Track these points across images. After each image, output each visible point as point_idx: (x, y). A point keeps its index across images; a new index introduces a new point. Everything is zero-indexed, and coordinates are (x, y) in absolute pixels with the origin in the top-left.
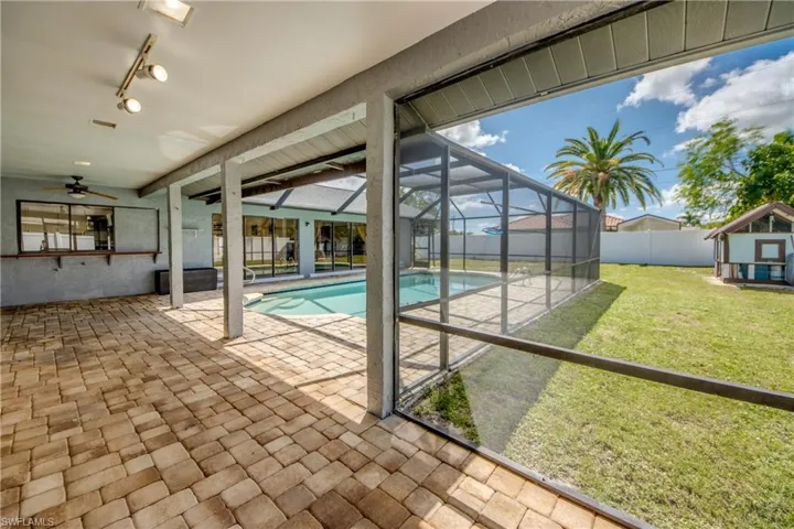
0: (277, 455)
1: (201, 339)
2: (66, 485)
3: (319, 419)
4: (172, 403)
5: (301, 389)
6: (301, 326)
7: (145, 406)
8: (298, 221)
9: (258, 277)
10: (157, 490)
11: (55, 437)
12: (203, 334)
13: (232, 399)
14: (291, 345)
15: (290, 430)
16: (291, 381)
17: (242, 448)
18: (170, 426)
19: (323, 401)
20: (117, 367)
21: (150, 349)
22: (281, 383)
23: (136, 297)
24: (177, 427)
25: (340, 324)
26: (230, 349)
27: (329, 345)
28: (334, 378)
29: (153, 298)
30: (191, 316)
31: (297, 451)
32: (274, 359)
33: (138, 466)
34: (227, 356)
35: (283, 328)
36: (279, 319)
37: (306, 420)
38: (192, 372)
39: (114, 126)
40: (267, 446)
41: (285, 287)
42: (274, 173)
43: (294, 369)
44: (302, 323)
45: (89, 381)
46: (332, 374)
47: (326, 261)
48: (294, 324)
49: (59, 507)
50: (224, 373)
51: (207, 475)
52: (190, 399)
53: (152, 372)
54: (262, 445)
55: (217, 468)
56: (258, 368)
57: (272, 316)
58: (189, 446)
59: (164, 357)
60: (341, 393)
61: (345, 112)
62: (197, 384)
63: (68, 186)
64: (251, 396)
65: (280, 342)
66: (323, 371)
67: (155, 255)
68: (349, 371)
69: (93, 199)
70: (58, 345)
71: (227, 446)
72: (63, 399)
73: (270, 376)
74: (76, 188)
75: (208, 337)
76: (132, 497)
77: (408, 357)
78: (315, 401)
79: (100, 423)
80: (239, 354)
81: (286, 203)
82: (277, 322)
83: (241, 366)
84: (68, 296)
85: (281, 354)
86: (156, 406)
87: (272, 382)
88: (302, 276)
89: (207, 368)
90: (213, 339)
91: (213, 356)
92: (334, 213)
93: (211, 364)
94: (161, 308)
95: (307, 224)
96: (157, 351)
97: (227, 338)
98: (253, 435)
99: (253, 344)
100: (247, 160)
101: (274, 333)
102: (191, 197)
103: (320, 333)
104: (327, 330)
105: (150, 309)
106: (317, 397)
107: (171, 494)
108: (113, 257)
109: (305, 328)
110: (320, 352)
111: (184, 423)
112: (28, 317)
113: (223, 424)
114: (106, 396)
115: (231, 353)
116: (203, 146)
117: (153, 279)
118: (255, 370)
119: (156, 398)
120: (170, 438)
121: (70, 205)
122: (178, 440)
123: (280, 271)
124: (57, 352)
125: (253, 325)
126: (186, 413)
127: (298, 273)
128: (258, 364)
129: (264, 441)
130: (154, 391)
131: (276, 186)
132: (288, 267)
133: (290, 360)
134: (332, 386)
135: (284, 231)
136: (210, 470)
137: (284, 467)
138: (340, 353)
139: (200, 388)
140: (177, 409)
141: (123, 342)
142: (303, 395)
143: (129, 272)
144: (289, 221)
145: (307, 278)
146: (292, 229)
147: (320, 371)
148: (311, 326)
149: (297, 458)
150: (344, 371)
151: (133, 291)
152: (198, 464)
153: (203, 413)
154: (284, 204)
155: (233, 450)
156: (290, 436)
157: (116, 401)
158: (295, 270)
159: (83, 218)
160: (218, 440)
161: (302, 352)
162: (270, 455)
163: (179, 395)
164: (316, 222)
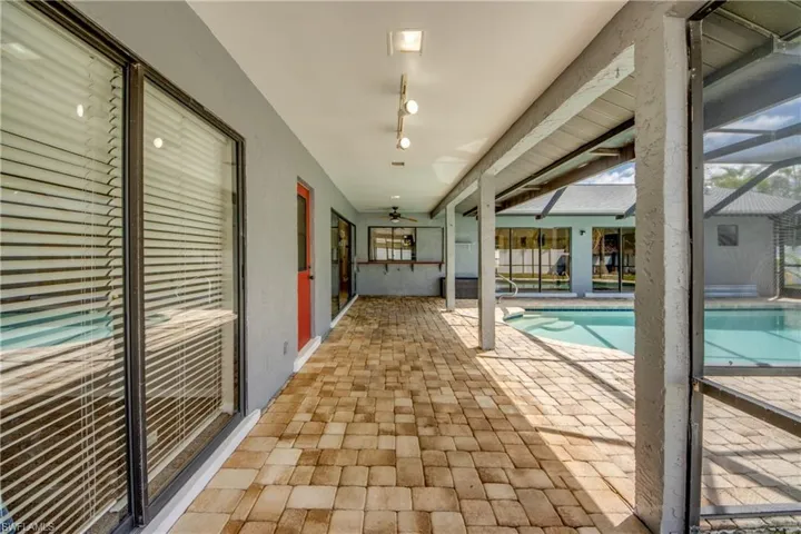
0: (494, 502)
1: (460, 344)
2: (345, 435)
3: (556, 487)
4: (422, 398)
5: (543, 434)
6: (559, 355)
7: (406, 392)
8: (570, 229)
9: (521, 290)
10: (386, 474)
11: (353, 394)
12: (463, 339)
13: (470, 414)
14: (541, 375)
15: (518, 482)
16: (534, 420)
17: (463, 474)
18: (416, 418)
19: (567, 464)
20: (400, 352)
21: (423, 343)
22: (520, 416)
23: (426, 298)
24: (421, 422)
25: (615, 365)
26: (481, 360)
27: (593, 390)
28: (591, 439)
29: (438, 301)
30: (458, 321)
31: (518, 515)
32: (518, 385)
33: (386, 443)
34: (477, 366)
35: (537, 351)
36: (535, 340)
37: (539, 478)
38: (445, 373)
39: (403, 164)
40: (487, 485)
41: (551, 305)
42: (531, 178)
43: (540, 406)
44: (563, 353)
45: (382, 358)
46: (588, 432)
47: (610, 279)
48: (550, 350)
49: (335, 450)
50: (469, 383)
51: (427, 485)
52: (436, 399)
53: (418, 363)
54: (483, 482)
55: (437, 483)
56: (499, 389)
57: (529, 336)
58: (423, 446)
59: (431, 352)
60: (597, 464)
61: (603, 71)
62: (444, 386)
63: (391, 215)
64: (487, 419)
65: (530, 368)
66: (578, 423)
67: (440, 265)
68: (615, 437)
69: (404, 223)
70: (376, 326)
71: (452, 463)
72: (366, 367)
73: (510, 403)
74: (395, 216)
75: (466, 343)
76: (374, 470)
77: (738, 454)
78: (557, 459)
79: (378, 394)
80: (487, 368)
81: (554, 210)
82: (532, 343)
83: (486, 381)
84: (391, 293)
85: (528, 382)
86: (413, 394)
87: (511, 412)
88: (574, 295)
89: (458, 373)
90: (469, 346)
91: (464, 362)
92: (620, 217)
93: (461, 370)
94: (440, 310)
95: (582, 232)
96: (427, 345)
97: (480, 348)
98: (478, 465)
99: (503, 362)
100: (500, 169)
101: (525, 355)
102: (465, 214)
103: (582, 370)
104: (594, 368)
105: (433, 309)
106: (561, 456)
107: (397, 485)
108: (415, 266)
109: (564, 359)
110: (577, 396)
111: (425, 419)
112: (370, 304)
113: (455, 437)
114: (388, 373)
115: (480, 364)
116: (464, 166)
117: (438, 284)
118: (497, 390)
119: (415, 387)
120: (411, 429)
121: (393, 228)
122: (417, 435)
123: (548, 286)
124: (375, 331)
125: (507, 340)
126: (429, 411)
127: (570, 290)
128: (502, 385)
129: (486, 479)
130: (415, 381)
131: (535, 191)
132: (559, 283)
133: (538, 392)
134: (586, 449)
135: (554, 243)
136: (430, 482)
137: (498, 525)
138: (607, 405)
139: (447, 390)
140: (426, 404)
141: (410, 333)
142: (542, 443)
143: (424, 277)
144: (560, 230)
145: (581, 297)
146: (563, 239)
147: (572, 421)
148: (572, 358)
149: (516, 523)
150: (608, 434)
151: (427, 293)
152: (424, 467)
153: (443, 417)
154: (551, 211)
155: (455, 471)
156: (515, 489)
157: (391, 380)
158: (566, 286)
159: (402, 237)
160: (446, 451)
161: (555, 388)
162: (489, 500)
163: (430, 392)
164: (594, 229)
